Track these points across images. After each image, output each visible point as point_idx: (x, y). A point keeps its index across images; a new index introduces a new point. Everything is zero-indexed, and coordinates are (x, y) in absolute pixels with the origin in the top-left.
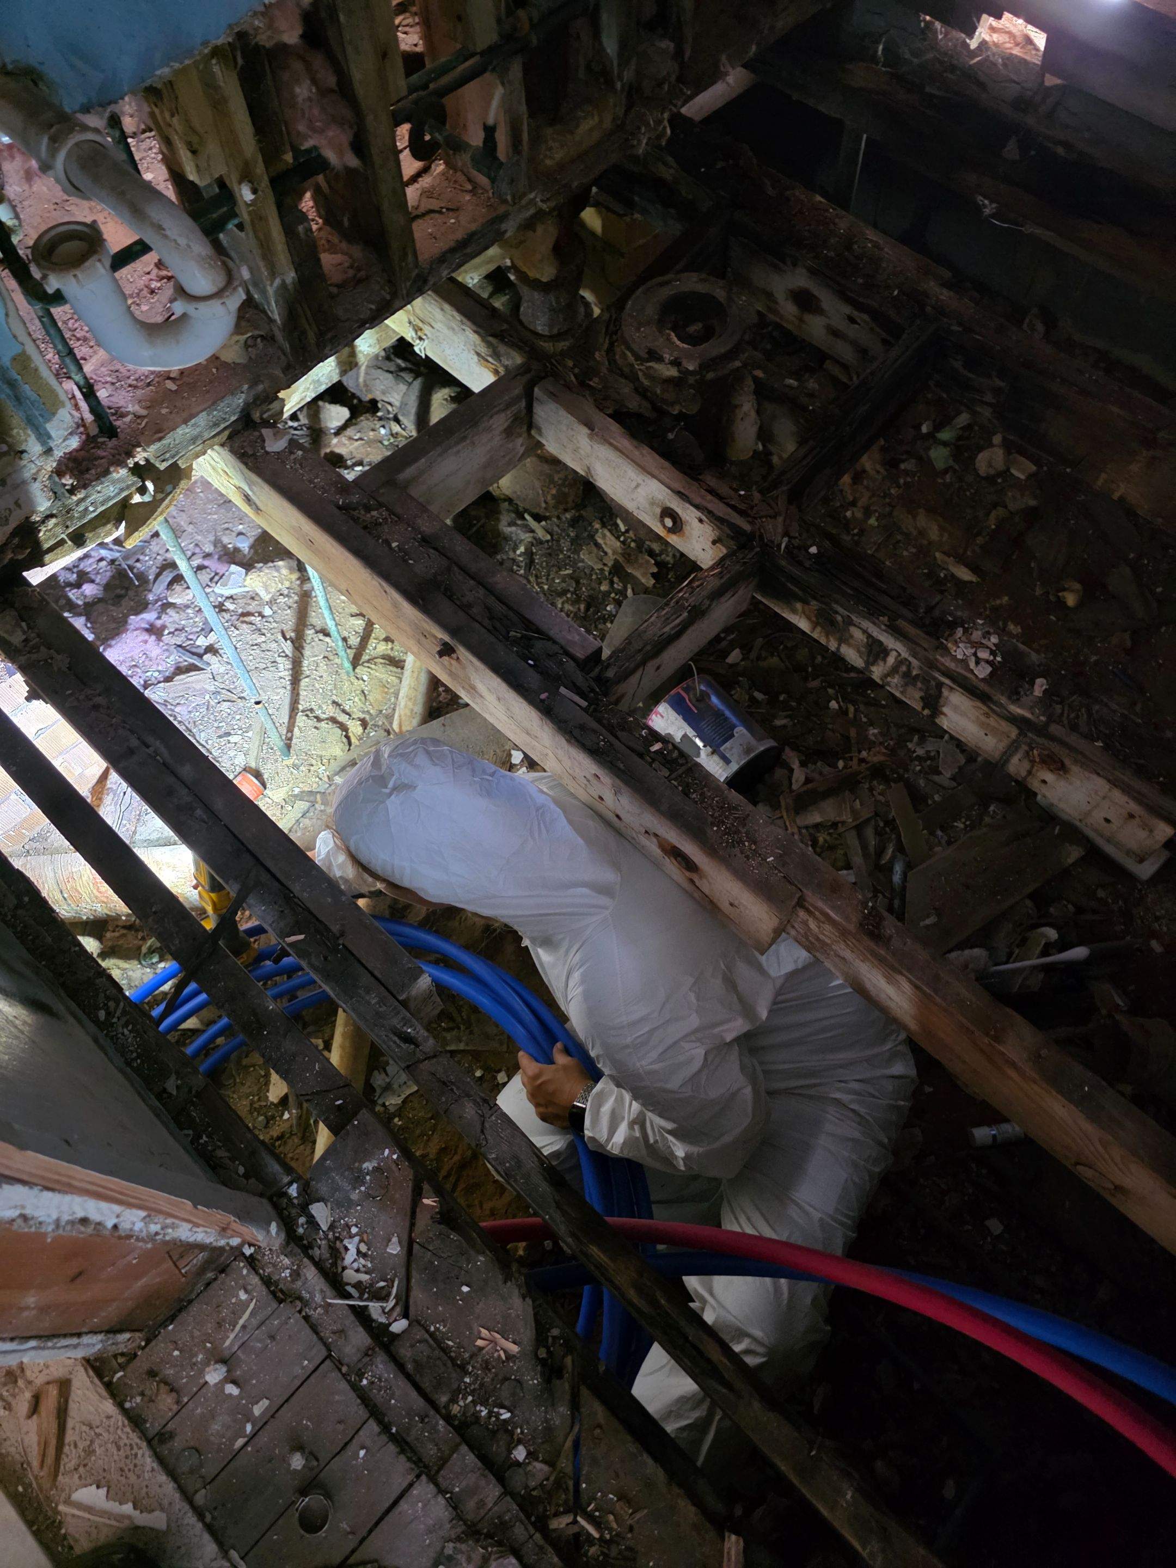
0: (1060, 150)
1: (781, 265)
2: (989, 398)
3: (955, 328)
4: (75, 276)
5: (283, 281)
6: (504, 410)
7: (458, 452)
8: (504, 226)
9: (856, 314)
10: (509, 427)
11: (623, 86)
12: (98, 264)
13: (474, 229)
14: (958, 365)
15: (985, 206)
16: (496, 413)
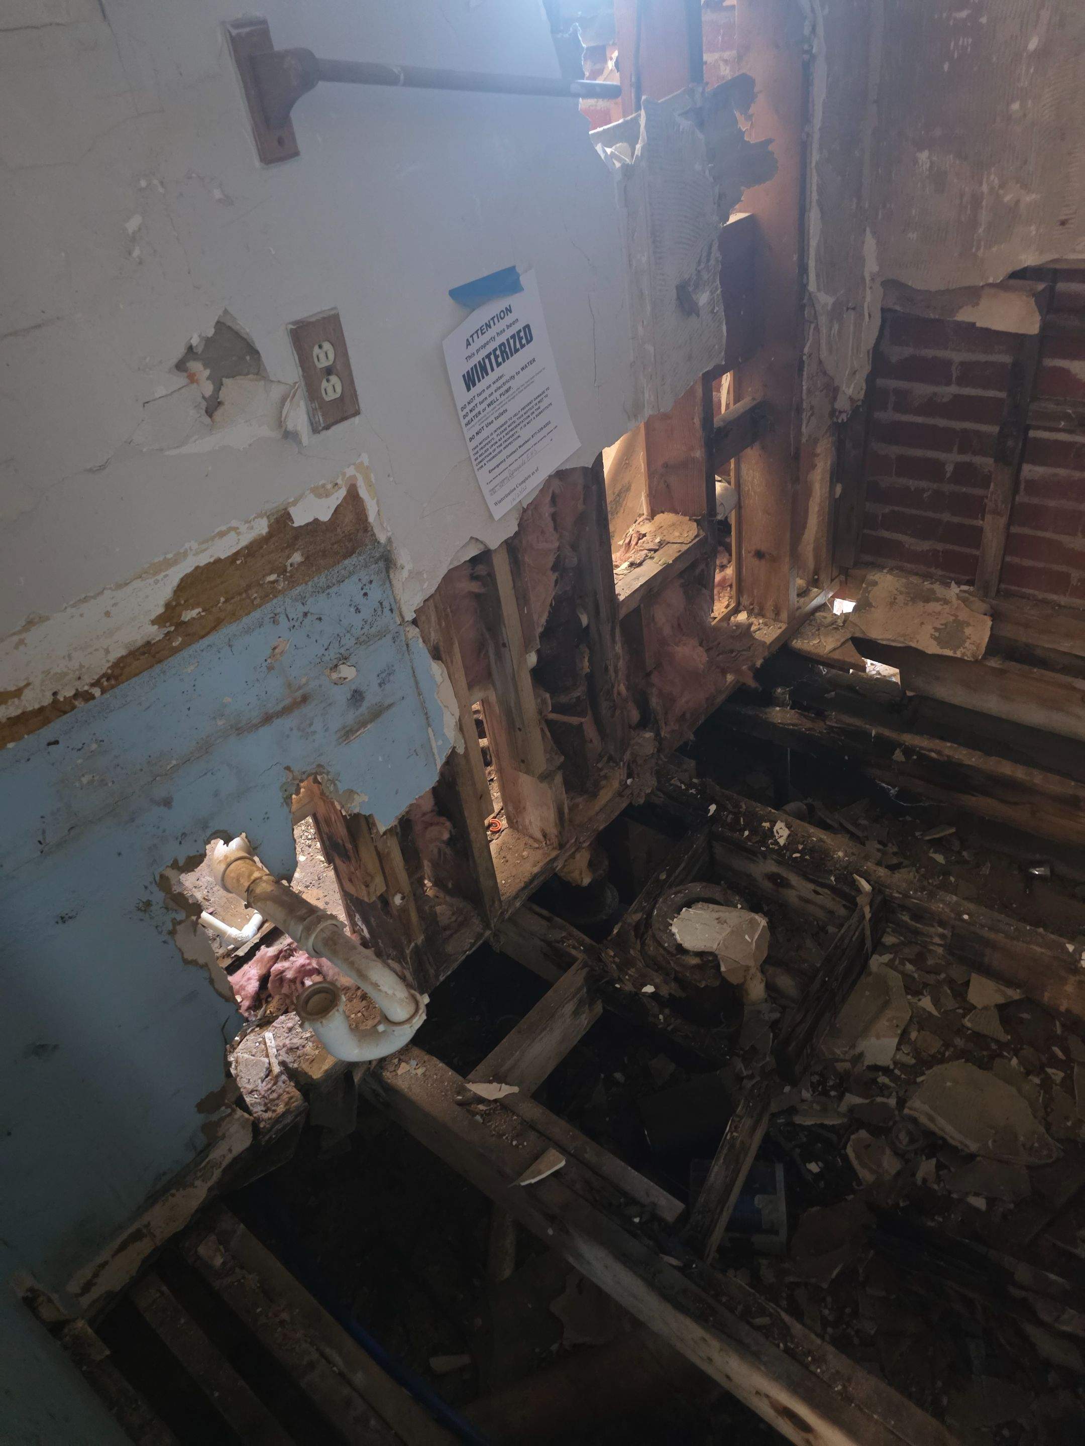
0: (933, 755)
1: (755, 858)
2: (937, 940)
3: (897, 895)
4: (321, 1022)
5: (416, 944)
6: (571, 1000)
7: (541, 1039)
8: (555, 864)
9: (819, 889)
10: (576, 1009)
11: (624, 764)
12: (336, 1013)
13: (536, 872)
14: (906, 918)
15: (890, 790)
16: (566, 1003)
